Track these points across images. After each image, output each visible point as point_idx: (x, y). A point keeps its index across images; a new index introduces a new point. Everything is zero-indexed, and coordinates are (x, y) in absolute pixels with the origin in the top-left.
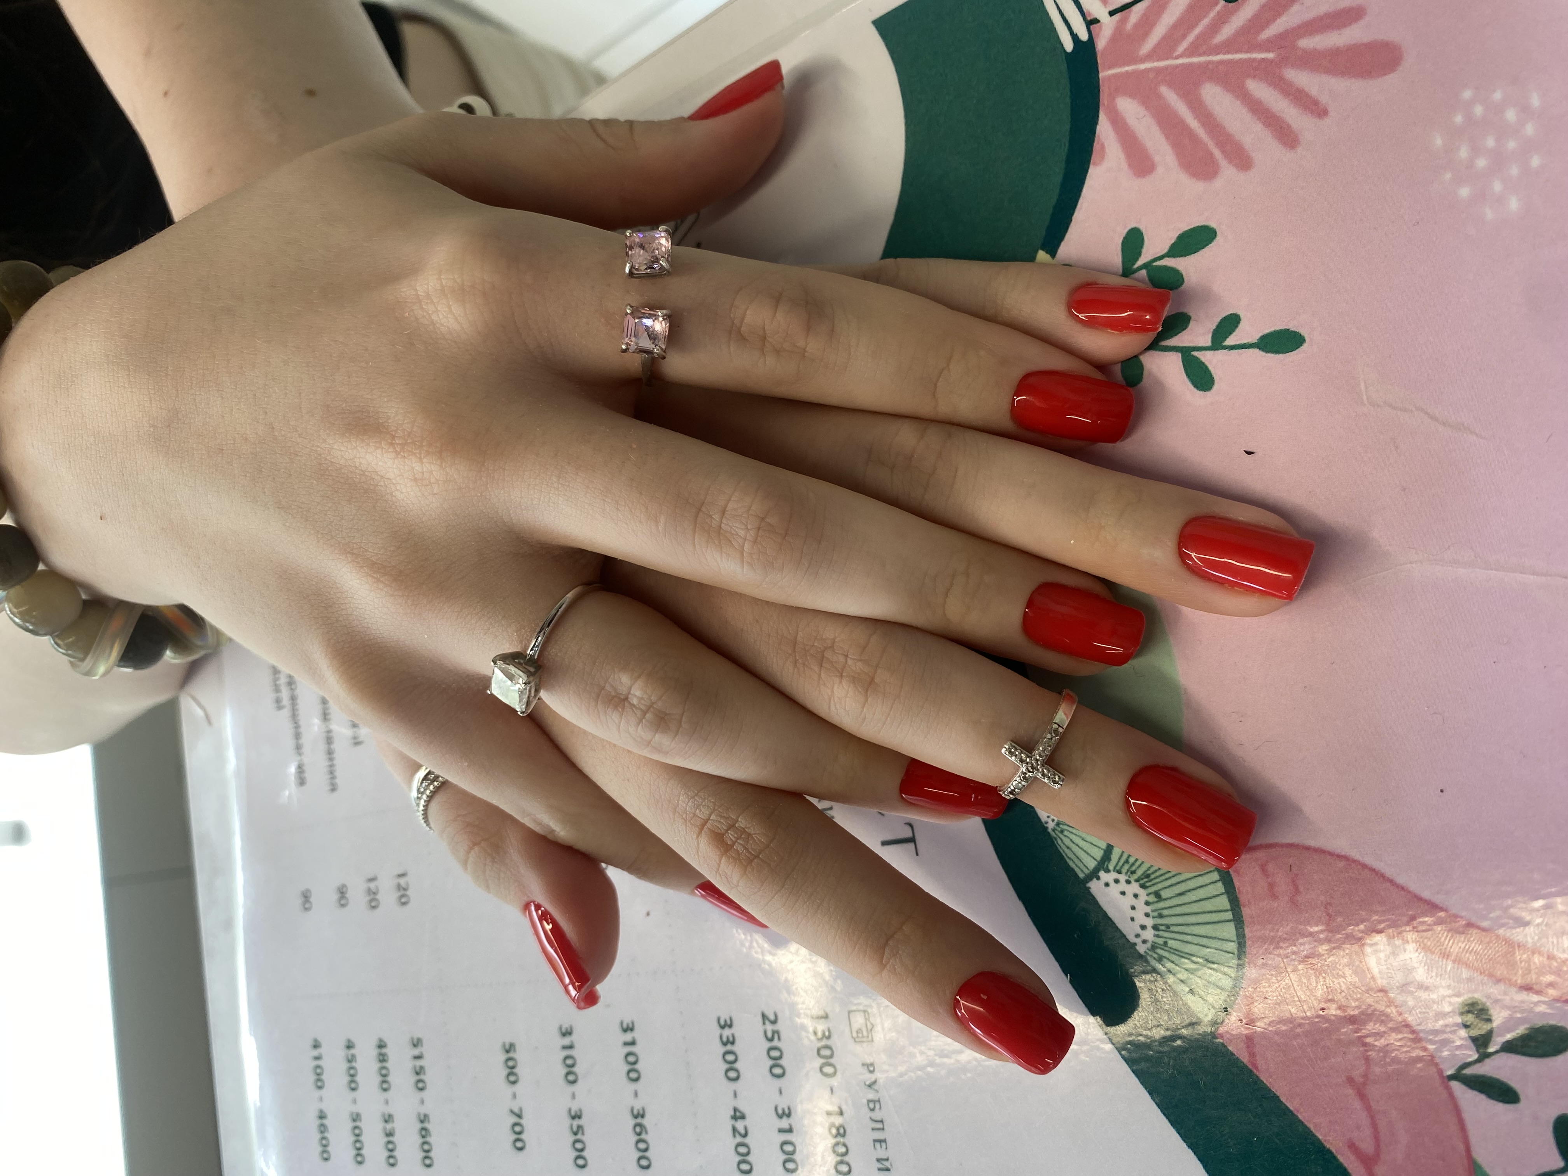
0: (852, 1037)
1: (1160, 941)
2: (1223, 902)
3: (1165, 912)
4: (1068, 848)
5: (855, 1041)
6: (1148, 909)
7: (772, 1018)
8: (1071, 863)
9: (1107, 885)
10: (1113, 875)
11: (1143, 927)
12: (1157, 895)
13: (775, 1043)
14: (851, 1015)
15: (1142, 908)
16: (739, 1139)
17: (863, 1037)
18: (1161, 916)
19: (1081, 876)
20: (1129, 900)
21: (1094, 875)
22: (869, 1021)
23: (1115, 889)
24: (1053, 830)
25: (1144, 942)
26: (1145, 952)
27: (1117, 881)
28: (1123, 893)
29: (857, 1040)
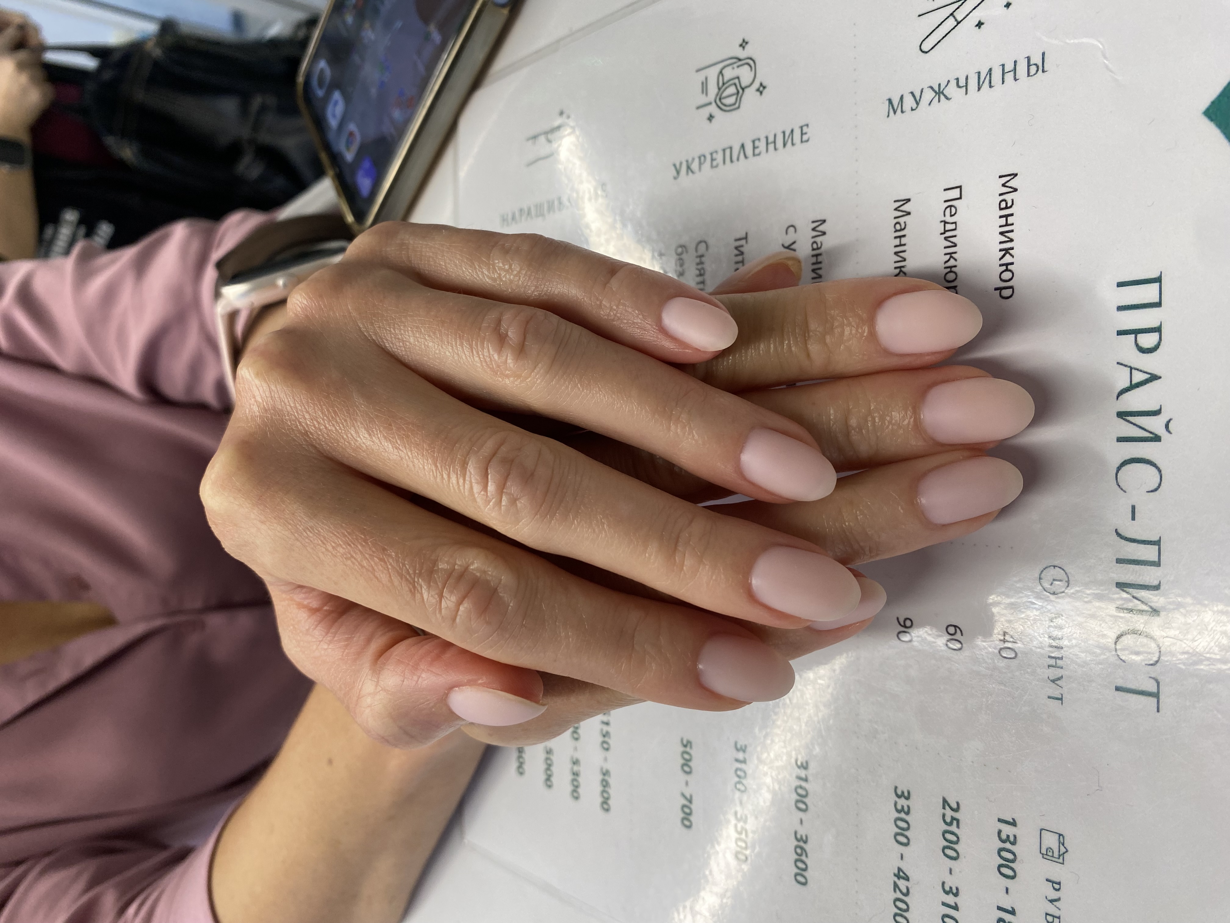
0: (1040, 853)
5: (1043, 857)
7: (953, 806)
13: (954, 828)
16: (899, 895)
17: (1053, 856)
22: (1063, 845)
29: (1045, 856)
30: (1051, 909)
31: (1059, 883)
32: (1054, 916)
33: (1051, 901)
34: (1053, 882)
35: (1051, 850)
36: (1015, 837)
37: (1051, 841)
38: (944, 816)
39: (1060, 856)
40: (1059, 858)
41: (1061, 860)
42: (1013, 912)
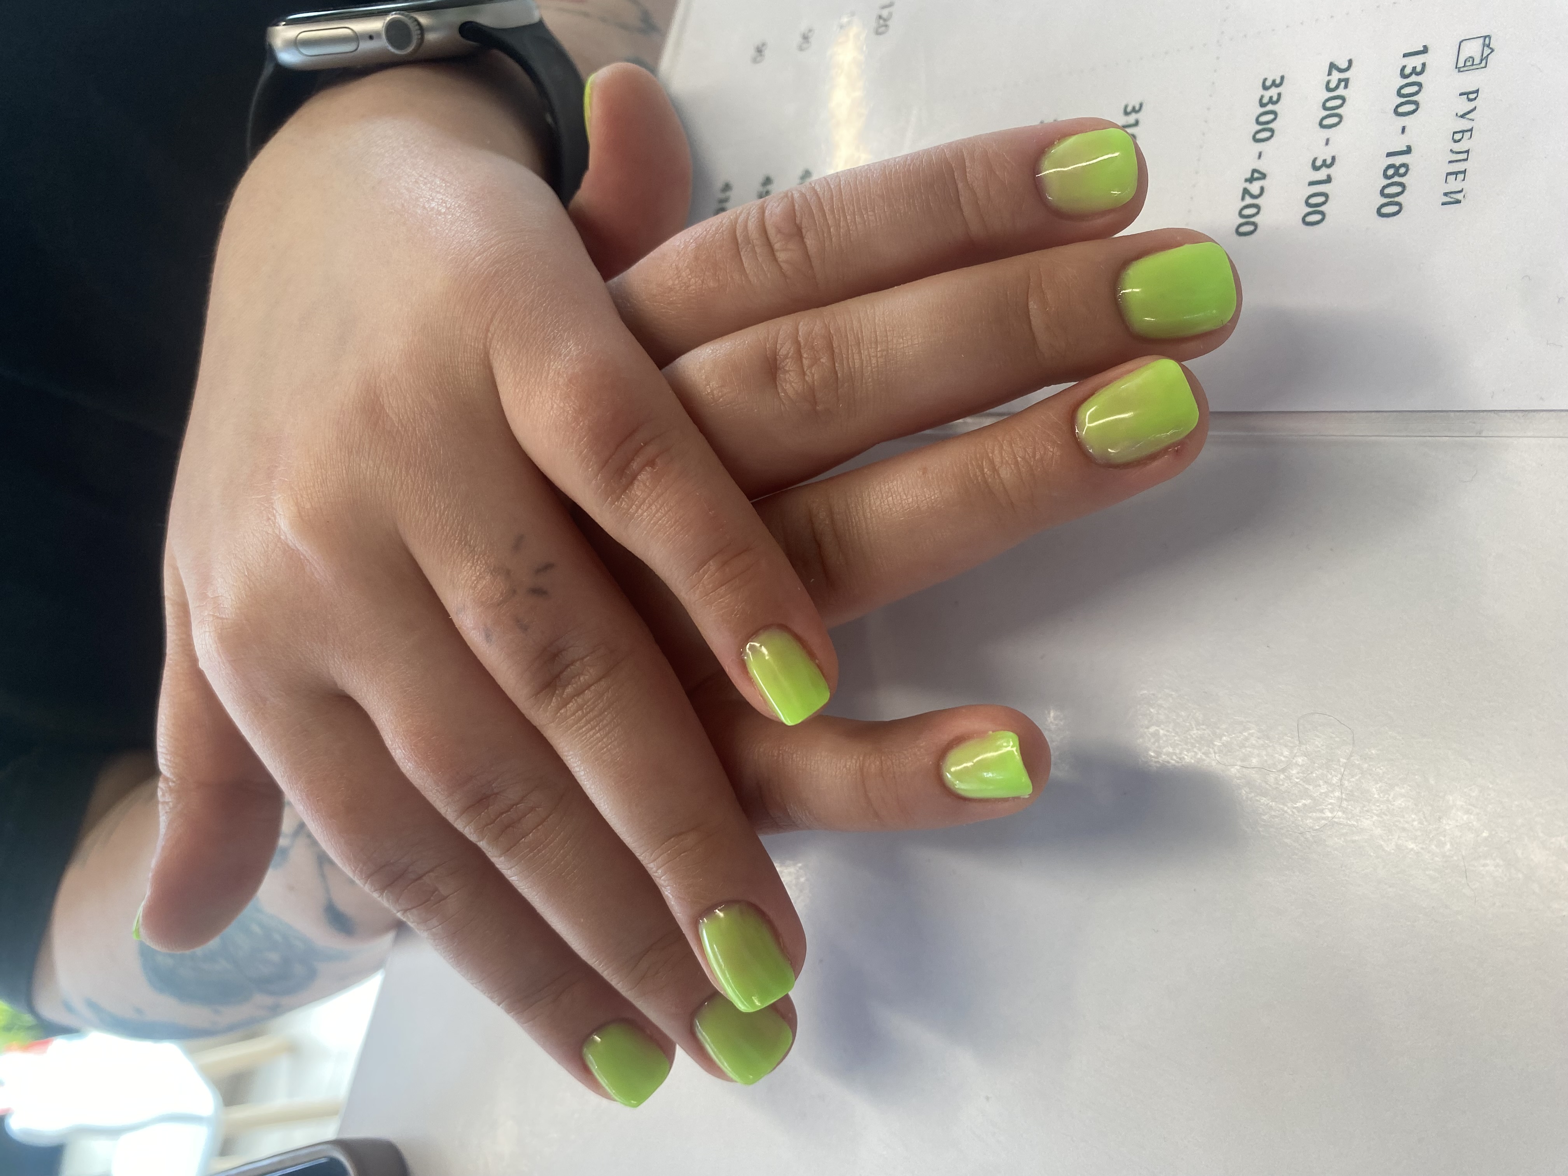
0: (1456, 68)
5: (1459, 71)
7: (1344, 65)
13: (1341, 91)
14: (1462, 44)
16: (1248, 200)
17: (1473, 65)
22: (1488, 46)
29: (1462, 69)
30: (1464, 124)
31: (1477, 91)
32: (1463, 132)
33: (1462, 116)
34: (1467, 94)
35: (1471, 59)
36: (1424, 65)
37: (1473, 49)
38: (1328, 83)
39: (1482, 60)
40: (1481, 63)
41: (1483, 64)
42: (1408, 150)
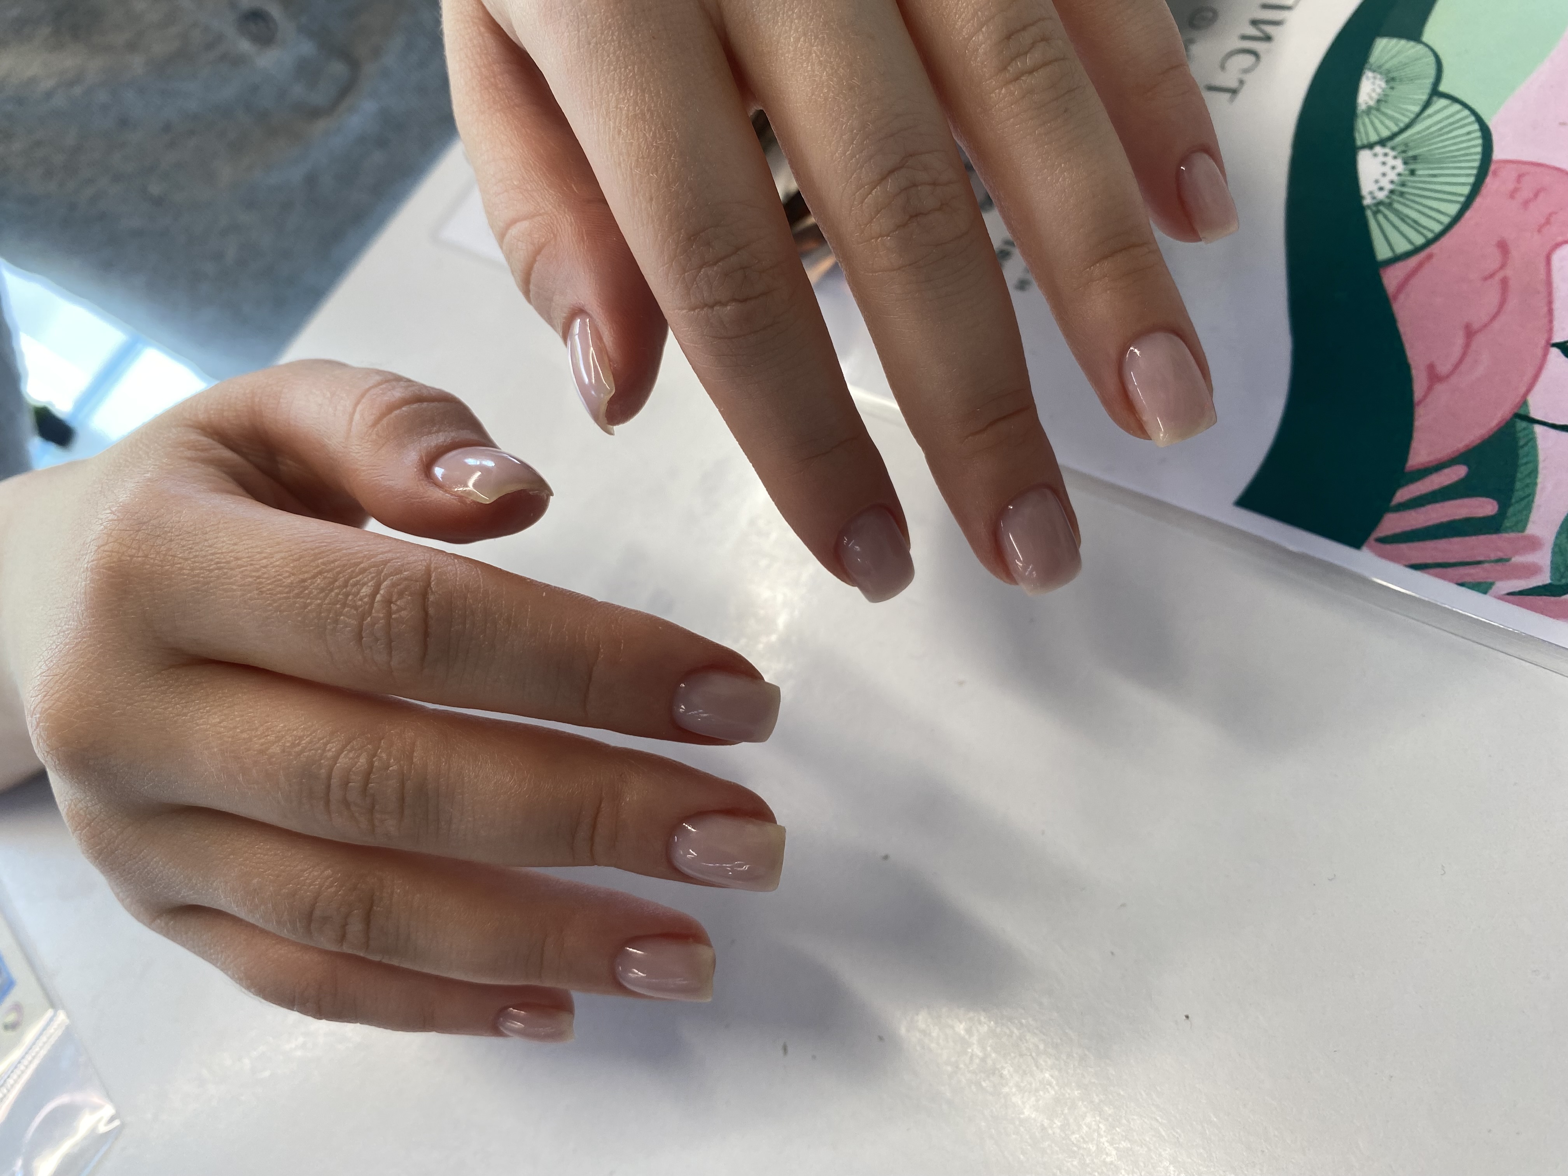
1: (1387, 201)
2: (1466, 190)
3: (1410, 184)
4: (1364, 124)
6: (1396, 178)
8: (1357, 135)
9: (1375, 155)
10: (1387, 150)
11: (1381, 189)
12: (1412, 172)
15: (1392, 176)
18: (1403, 185)
19: (1359, 143)
20: (1386, 169)
21: (1370, 146)
23: (1381, 158)
24: (1363, 112)
25: (1374, 198)
26: (1369, 207)
27: (1386, 155)
28: (1384, 163)
